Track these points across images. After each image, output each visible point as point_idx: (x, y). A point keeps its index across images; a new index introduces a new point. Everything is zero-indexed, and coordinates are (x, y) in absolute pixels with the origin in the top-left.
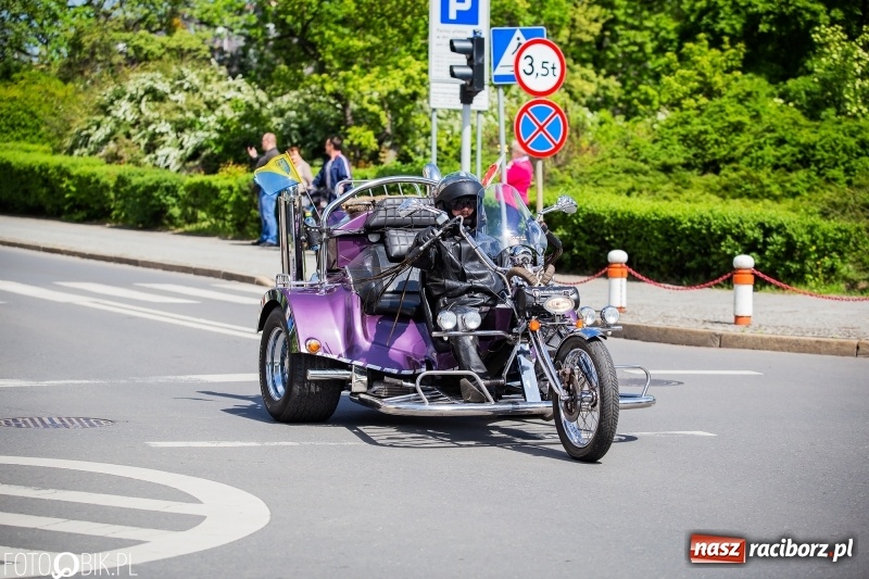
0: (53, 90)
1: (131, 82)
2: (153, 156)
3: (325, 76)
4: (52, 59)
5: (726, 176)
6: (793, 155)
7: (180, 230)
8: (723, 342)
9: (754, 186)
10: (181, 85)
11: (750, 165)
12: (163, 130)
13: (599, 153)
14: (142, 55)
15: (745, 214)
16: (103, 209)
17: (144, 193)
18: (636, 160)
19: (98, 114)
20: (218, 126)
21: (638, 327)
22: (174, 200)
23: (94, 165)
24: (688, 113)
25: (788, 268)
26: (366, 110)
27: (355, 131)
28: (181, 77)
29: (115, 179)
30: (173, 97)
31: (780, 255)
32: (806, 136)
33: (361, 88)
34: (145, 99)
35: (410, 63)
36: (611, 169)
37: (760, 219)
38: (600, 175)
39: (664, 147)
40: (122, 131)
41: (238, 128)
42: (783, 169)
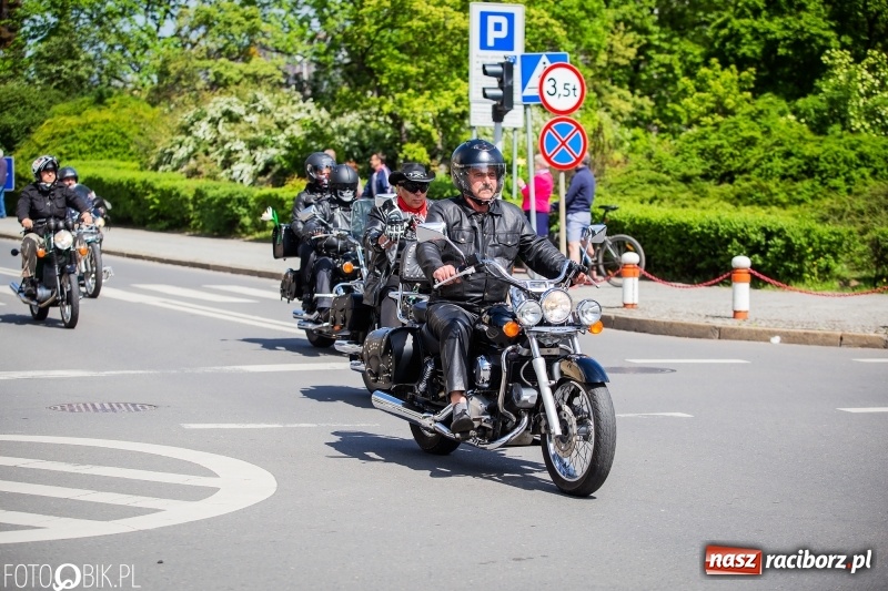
0: (142, 113)
1: (211, 105)
2: (228, 171)
3: (383, 97)
4: (143, 85)
5: (739, 185)
6: (799, 167)
7: (251, 237)
8: (722, 334)
9: (764, 195)
10: (255, 108)
11: (760, 175)
12: (238, 148)
13: (628, 165)
14: (221, 81)
15: (749, 219)
16: (184, 219)
17: (219, 204)
18: (659, 172)
19: (181, 134)
20: (287, 144)
21: (647, 321)
22: (245, 211)
23: (175, 180)
24: (706, 129)
25: (787, 268)
26: (420, 128)
27: (409, 147)
28: (255, 100)
29: (194, 192)
30: (247, 119)
31: (780, 256)
32: (810, 149)
33: (415, 109)
34: (222, 121)
35: (458, 85)
36: (637, 180)
37: (762, 224)
38: (627, 185)
39: (685, 160)
40: (201, 149)
41: (305, 146)
42: (790, 179)
